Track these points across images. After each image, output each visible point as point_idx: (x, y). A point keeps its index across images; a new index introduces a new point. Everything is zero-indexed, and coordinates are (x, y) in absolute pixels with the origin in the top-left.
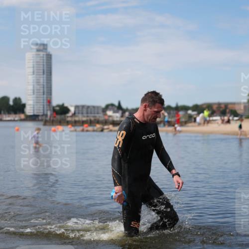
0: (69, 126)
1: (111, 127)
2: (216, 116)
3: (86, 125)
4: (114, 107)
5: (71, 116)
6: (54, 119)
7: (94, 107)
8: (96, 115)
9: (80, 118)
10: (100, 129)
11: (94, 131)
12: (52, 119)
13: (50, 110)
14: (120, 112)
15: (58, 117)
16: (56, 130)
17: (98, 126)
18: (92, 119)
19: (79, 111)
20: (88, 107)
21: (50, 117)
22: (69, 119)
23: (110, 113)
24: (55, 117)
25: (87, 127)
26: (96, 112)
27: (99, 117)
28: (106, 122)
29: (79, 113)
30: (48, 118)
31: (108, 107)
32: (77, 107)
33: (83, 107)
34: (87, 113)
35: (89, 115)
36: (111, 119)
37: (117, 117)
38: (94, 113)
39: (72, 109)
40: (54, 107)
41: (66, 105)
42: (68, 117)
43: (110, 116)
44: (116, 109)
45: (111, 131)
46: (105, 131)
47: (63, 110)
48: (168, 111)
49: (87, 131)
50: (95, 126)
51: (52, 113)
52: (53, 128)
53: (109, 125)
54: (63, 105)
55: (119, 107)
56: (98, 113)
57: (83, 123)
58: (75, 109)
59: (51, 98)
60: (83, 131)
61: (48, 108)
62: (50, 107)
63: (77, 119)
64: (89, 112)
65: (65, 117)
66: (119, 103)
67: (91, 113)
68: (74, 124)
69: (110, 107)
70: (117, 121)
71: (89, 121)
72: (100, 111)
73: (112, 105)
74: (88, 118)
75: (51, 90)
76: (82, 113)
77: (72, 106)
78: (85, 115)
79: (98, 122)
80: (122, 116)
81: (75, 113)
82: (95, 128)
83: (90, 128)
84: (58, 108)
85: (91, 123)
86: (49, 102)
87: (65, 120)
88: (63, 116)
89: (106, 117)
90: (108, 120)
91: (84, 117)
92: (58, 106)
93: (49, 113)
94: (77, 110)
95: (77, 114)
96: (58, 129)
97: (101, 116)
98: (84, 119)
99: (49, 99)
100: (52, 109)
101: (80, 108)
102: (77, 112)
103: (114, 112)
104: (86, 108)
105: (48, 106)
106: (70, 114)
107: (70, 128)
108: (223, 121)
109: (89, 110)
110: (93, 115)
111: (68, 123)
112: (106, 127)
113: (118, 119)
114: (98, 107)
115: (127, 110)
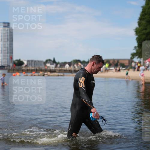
0: (24, 73)
1: (49, 73)
2: (112, 67)
3: (33, 72)
4: (51, 61)
5: (25, 67)
6: (15, 68)
7: (39, 61)
8: (40, 66)
9: (30, 68)
10: (42, 75)
11: (38, 75)
12: (13, 68)
13: (12, 63)
14: (55, 64)
15: (17, 67)
16: (16, 75)
17: (41, 73)
18: (38, 68)
19: (29, 63)
20: (35, 61)
21: (12, 67)
22: (24, 68)
23: (48, 65)
24: (15, 67)
25: (34, 73)
26: (40, 64)
27: (42, 67)
28: (46, 71)
29: (29, 65)
30: (11, 68)
31: (47, 61)
32: (28, 61)
33: (32, 61)
34: (35, 65)
35: (36, 66)
36: (49, 68)
37: (53, 67)
38: (39, 65)
39: (25, 63)
40: (14, 61)
41: (21, 60)
42: (23, 67)
43: (48, 67)
44: (52, 62)
45: (49, 76)
46: (46, 76)
47: (20, 63)
48: (83, 64)
49: (35, 75)
50: (39, 73)
51: (13, 65)
52: (14, 74)
53: (47, 72)
54: (20, 60)
55: (54, 62)
56: (41, 65)
57: (32, 71)
58: (27, 62)
59: (12, 56)
60: (32, 75)
61: (11, 62)
62: (12, 61)
63: (28, 68)
64: (36, 64)
65: (21, 67)
66: (54, 59)
67: (37, 65)
68: (26, 72)
69: (49, 61)
70: (53, 70)
71: (36, 70)
72: (43, 64)
73: (50, 60)
74: (35, 68)
75: (12, 51)
76: (32, 65)
77: (25, 61)
78: (33, 66)
79: (41, 70)
80: (56, 67)
81: (27, 65)
82: (39, 74)
83: (36, 74)
84: (16, 62)
85: (37, 71)
86: (11, 58)
87: (21, 69)
88: (20, 67)
89: (46, 68)
90: (47, 69)
91: (33, 67)
92: (17, 60)
93: (11, 65)
94: (28, 63)
95: (28, 66)
96: (17, 74)
97: (43, 67)
98: (33, 68)
99: (11, 56)
100: (13, 62)
101: (30, 62)
102: (28, 64)
103: (51, 64)
104: (34, 61)
105: (11, 61)
106: (24, 66)
107: (24, 74)
108: (116, 70)
109: (36, 63)
110: (38, 66)
111: (23, 71)
112: (46, 73)
113: (53, 69)
114: (41, 61)
115: (59, 63)
